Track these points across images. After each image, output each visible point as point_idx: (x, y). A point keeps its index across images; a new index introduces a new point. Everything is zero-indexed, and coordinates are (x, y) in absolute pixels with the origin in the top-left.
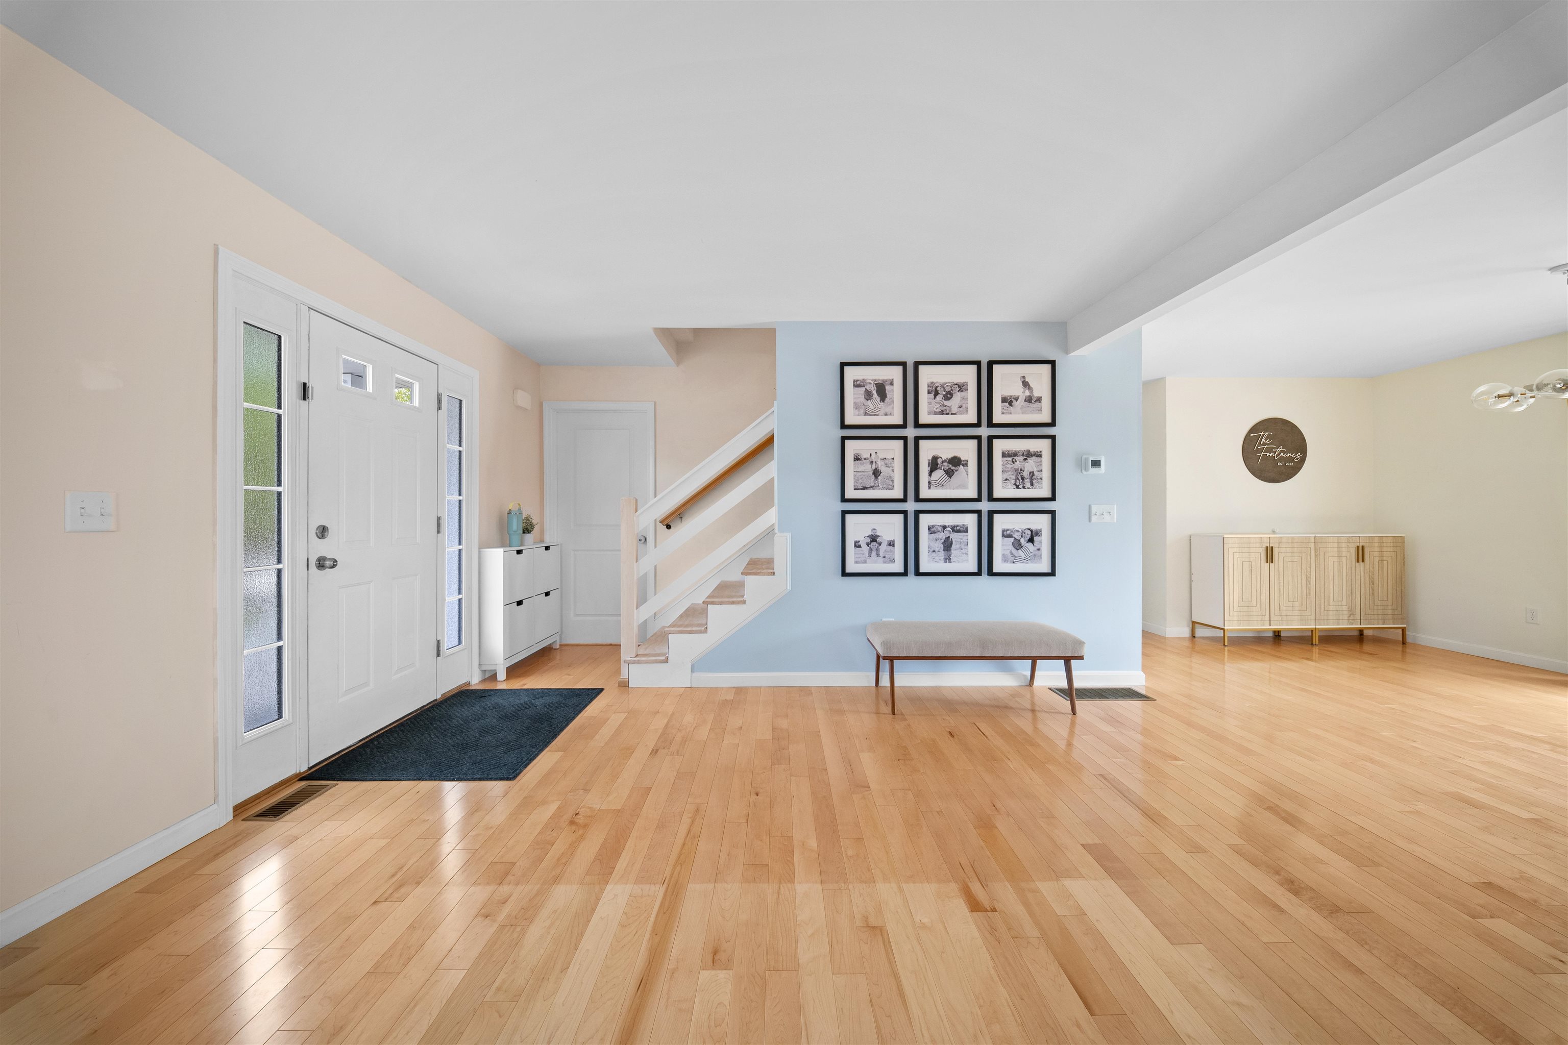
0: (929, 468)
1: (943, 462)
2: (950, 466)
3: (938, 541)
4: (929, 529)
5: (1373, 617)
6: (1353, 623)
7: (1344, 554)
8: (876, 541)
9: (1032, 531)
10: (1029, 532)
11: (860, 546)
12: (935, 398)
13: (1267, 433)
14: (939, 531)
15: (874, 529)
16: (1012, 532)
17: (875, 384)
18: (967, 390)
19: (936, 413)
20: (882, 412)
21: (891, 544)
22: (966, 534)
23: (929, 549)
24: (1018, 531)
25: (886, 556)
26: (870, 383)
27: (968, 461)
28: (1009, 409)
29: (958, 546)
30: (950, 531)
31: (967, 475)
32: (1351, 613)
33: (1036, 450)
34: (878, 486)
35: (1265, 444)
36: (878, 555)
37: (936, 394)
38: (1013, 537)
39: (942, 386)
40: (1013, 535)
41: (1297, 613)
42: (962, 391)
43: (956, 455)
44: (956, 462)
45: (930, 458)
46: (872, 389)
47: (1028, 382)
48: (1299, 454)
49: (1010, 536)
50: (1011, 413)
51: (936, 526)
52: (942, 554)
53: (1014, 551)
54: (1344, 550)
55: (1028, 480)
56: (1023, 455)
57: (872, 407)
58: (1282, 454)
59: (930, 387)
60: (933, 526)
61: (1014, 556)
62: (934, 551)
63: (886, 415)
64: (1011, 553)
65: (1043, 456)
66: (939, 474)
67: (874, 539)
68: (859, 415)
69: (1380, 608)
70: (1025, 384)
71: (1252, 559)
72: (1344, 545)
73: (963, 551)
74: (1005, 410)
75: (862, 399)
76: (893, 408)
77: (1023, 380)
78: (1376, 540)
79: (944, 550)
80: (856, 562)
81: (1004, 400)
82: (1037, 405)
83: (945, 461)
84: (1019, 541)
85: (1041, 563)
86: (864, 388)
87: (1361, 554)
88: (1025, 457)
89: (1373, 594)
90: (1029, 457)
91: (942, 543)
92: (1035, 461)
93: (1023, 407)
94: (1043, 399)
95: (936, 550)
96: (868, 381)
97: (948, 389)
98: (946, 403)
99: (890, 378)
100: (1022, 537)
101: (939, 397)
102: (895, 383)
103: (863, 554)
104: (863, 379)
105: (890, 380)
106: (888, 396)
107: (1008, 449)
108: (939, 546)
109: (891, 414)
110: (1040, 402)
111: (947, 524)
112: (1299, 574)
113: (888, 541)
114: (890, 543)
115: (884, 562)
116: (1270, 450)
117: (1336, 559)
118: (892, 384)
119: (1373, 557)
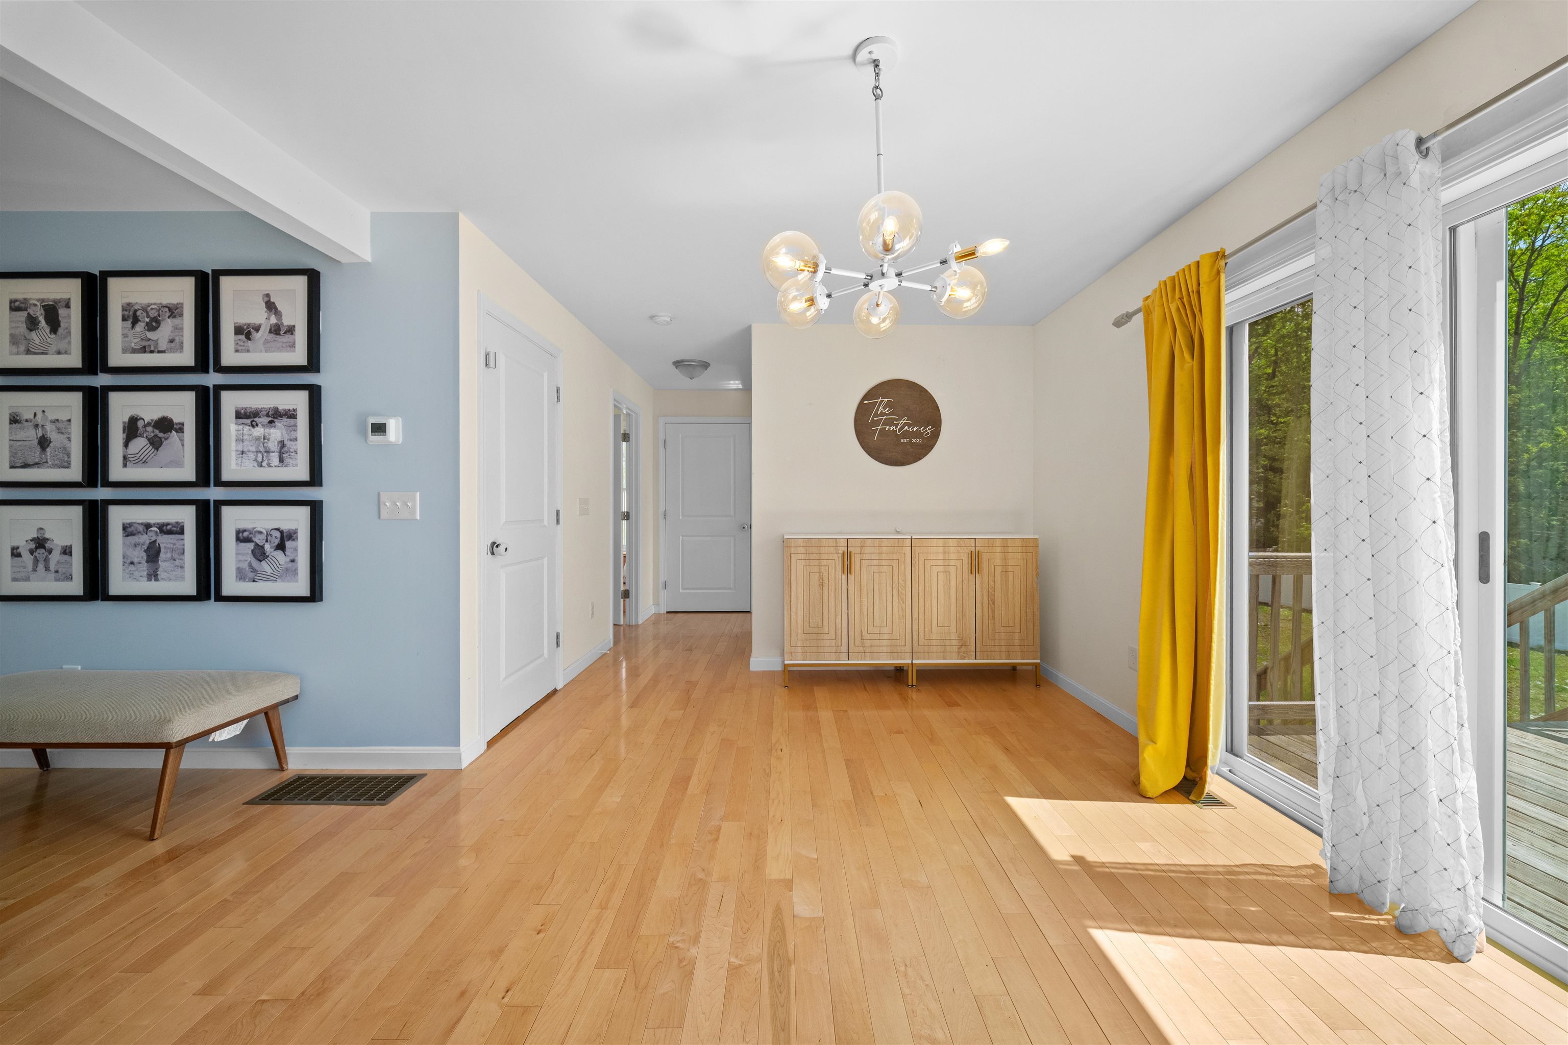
0: (125, 435)
1: (145, 426)
2: (157, 432)
3: (139, 548)
4: (125, 528)
5: (992, 649)
6: (965, 657)
7: (952, 562)
8: (44, 547)
9: (282, 532)
10: (278, 534)
11: (19, 555)
12: (133, 327)
13: (886, 400)
14: (139, 532)
15: (41, 529)
16: (251, 533)
17: (43, 306)
18: (181, 315)
19: (134, 351)
20: (53, 348)
21: (67, 551)
22: (180, 537)
23: (125, 560)
24: (260, 533)
25: (60, 570)
26: (35, 305)
27: (183, 424)
28: (246, 344)
29: (169, 555)
30: (156, 532)
31: (183, 445)
32: (963, 642)
33: (287, 407)
34: (47, 462)
35: (882, 414)
36: (47, 569)
37: (135, 321)
38: (253, 541)
39: (145, 309)
40: (253, 538)
41: (885, 643)
42: (175, 317)
43: (166, 414)
44: (165, 425)
45: (126, 420)
46: (38, 314)
47: (274, 303)
48: (930, 427)
49: (248, 540)
50: (248, 351)
51: (135, 525)
52: (144, 568)
53: (255, 563)
54: (952, 556)
55: (277, 455)
56: (267, 415)
57: (37, 341)
58: (907, 427)
59: (126, 311)
60: (131, 525)
61: (254, 570)
62: (132, 563)
63: (59, 353)
64: (250, 565)
65: (298, 417)
66: (139, 444)
67: (40, 543)
68: (18, 353)
69: (1003, 636)
70: (271, 306)
71: (823, 569)
72: (952, 550)
73: (177, 562)
74: (241, 346)
75: (22, 328)
76: (69, 343)
77: (266, 299)
78: (998, 543)
79: (147, 562)
80: (15, 580)
81: (239, 330)
82: (287, 338)
83: (149, 424)
84: (263, 547)
85: (297, 581)
86: (25, 314)
87: (975, 562)
88: (270, 419)
89: (994, 617)
90: (276, 418)
91: (145, 551)
92: (285, 424)
93: (266, 342)
94: (296, 329)
95: (136, 560)
96: (32, 302)
97: (153, 314)
98: (150, 335)
99: (66, 296)
100: (267, 541)
101: (140, 327)
102: (73, 304)
103: (25, 567)
104: (25, 299)
105: (65, 300)
106: (62, 324)
107: (245, 406)
108: (139, 555)
109: (66, 353)
110: (292, 334)
111: (152, 522)
112: (889, 588)
113: (63, 547)
114: (65, 550)
115: (57, 580)
116: (889, 422)
117: (941, 569)
118: (68, 306)
119: (993, 567)
